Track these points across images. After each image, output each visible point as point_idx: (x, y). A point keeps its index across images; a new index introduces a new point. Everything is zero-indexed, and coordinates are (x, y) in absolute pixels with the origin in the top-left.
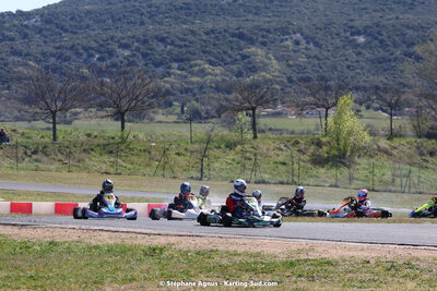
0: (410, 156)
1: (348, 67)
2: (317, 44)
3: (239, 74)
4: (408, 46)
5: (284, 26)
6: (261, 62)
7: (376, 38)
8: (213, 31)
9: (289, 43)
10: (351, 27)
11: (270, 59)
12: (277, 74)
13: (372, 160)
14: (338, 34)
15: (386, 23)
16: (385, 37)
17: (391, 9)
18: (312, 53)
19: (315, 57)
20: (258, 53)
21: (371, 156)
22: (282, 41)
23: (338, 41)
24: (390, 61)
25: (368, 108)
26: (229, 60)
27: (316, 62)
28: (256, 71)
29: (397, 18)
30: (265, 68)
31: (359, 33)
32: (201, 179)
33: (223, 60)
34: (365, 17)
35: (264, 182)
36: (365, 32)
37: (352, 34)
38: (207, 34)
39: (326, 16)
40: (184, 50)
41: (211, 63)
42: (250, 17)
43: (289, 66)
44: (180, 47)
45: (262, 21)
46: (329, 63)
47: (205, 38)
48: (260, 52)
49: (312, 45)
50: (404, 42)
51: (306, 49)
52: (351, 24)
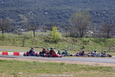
0: (71, 42)
1: (43, 20)
2: (36, 14)
3: (17, 21)
4: (58, 15)
5: (28, 9)
6: (22, 18)
7: (50, 13)
8: (11, 10)
9: (29, 14)
10: (44, 10)
11: (24, 17)
12: (26, 21)
13: (62, 43)
14: (41, 12)
15: (52, 9)
16: (52, 13)
17: (53, 6)
18: (35, 16)
19: (36, 17)
20: (21, 16)
21: (62, 42)
22: (27, 13)
23: (41, 14)
24: (53, 18)
25: (48, 30)
26: (14, 18)
27: (36, 18)
28: (21, 20)
29: (55, 8)
30: (23, 20)
31: (46, 12)
32: (23, 47)
33: (13, 17)
34: (48, 7)
35: (38, 48)
36: (47, 11)
37: (44, 12)
38: (9, 11)
39: (38, 7)
40: (4, 15)
41: (10, 18)
42: (20, 7)
43: (29, 19)
44: (3, 14)
45: (23, 8)
46: (39, 19)
47: (9, 12)
48: (22, 16)
49: (35, 14)
50: (57, 14)
51: (33, 15)
52: (44, 9)
